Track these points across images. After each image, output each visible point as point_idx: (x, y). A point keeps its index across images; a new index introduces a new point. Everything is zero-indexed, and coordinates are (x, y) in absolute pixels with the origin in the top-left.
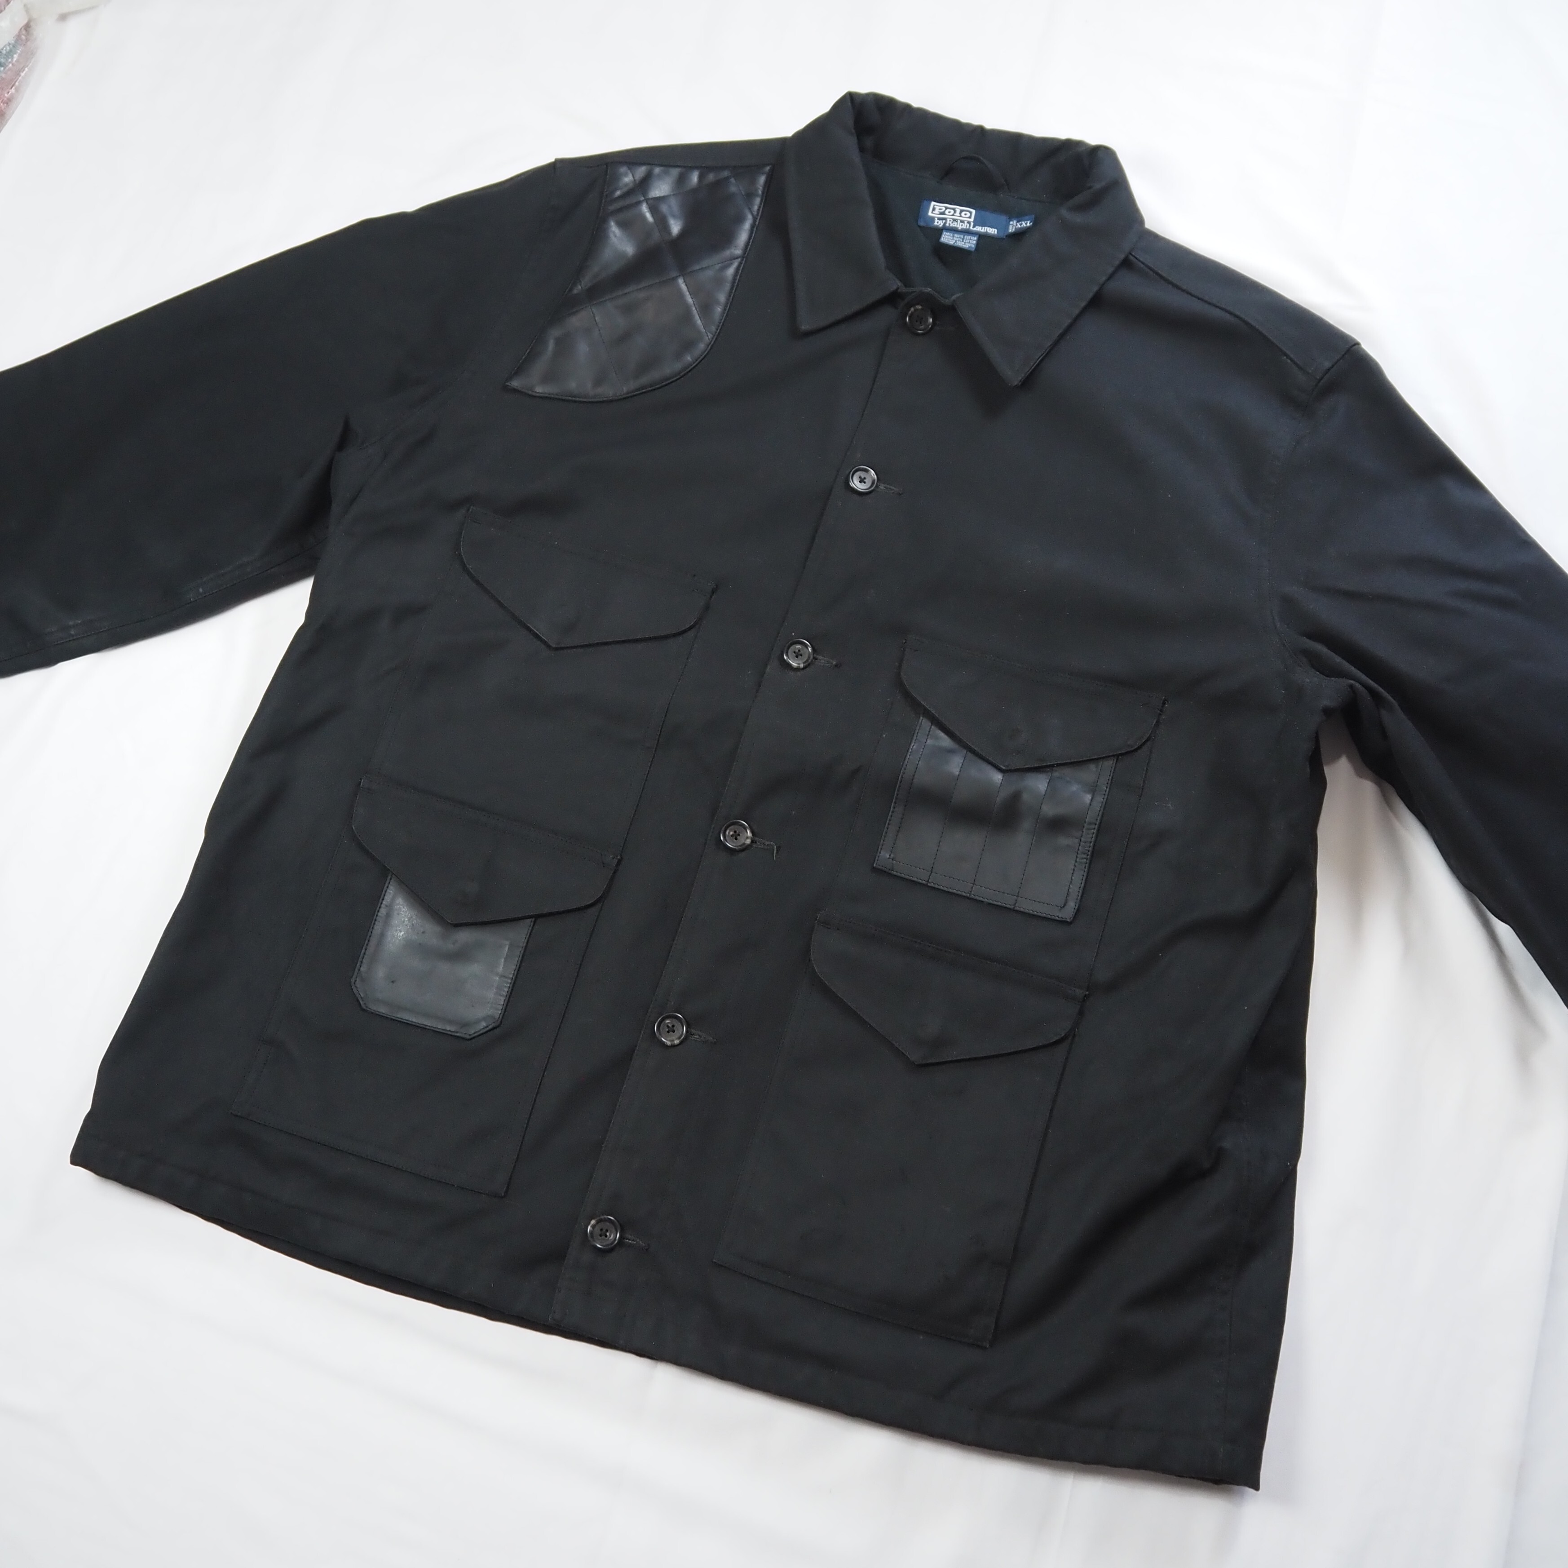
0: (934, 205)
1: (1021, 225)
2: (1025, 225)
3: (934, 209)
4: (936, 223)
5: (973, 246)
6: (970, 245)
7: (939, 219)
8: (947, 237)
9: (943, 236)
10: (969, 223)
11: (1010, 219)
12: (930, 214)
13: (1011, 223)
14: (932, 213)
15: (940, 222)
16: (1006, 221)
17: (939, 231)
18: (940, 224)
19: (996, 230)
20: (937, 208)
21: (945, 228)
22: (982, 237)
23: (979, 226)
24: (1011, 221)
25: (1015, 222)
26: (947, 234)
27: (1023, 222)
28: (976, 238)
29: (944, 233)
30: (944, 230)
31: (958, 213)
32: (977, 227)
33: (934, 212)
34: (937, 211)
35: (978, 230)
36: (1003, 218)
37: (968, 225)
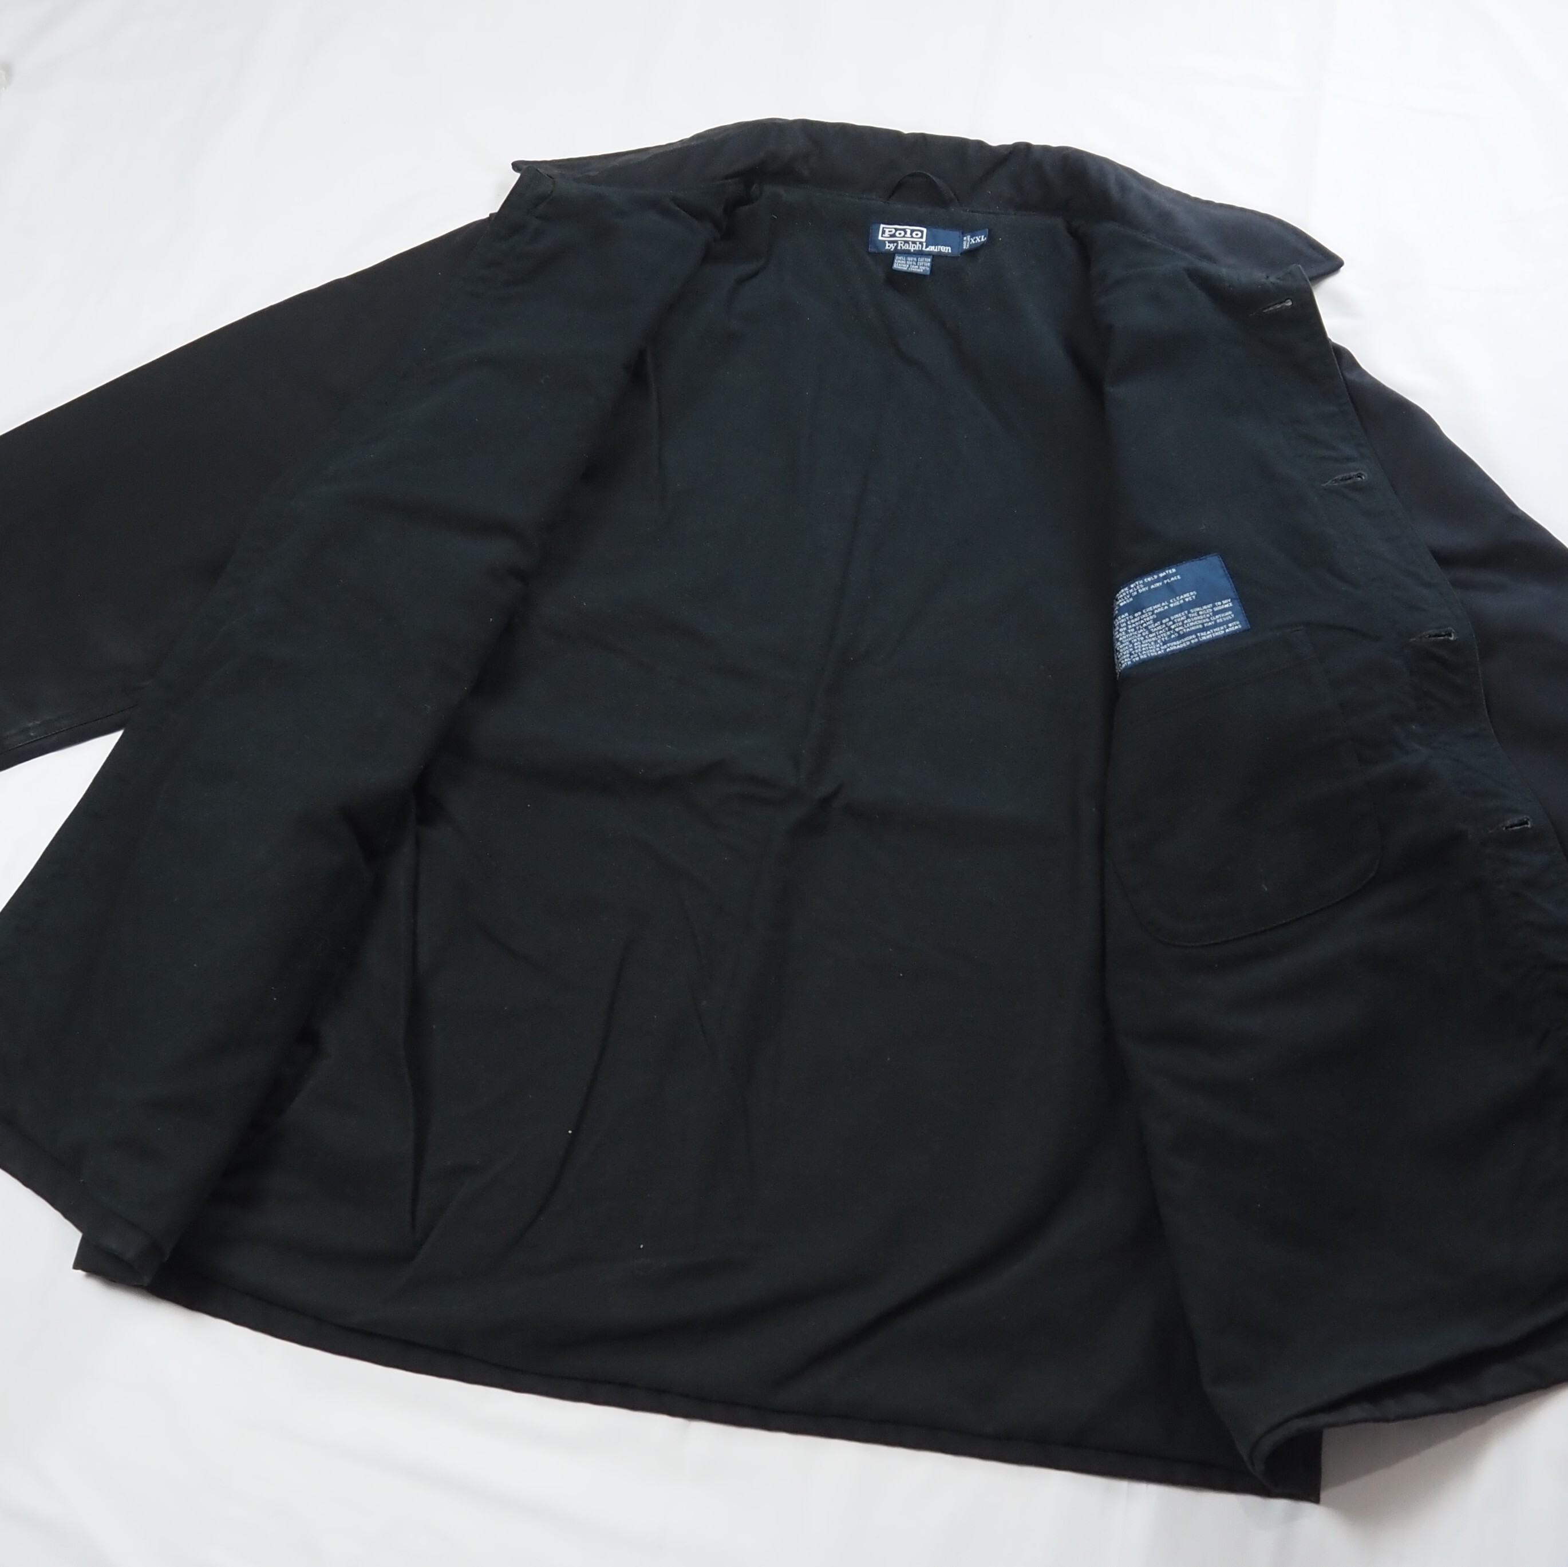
0: (883, 228)
1: (975, 240)
2: (979, 241)
3: (884, 232)
4: (887, 248)
5: (928, 269)
6: (924, 268)
7: (890, 242)
8: (899, 261)
9: (896, 261)
10: (921, 243)
11: (964, 234)
12: (880, 238)
13: (965, 238)
14: (882, 236)
15: (891, 245)
16: (960, 237)
17: (891, 256)
18: (891, 248)
19: (950, 248)
20: (887, 230)
21: (897, 252)
22: (936, 257)
23: (932, 245)
24: (964, 236)
25: (969, 237)
26: (899, 258)
27: (977, 238)
28: (929, 260)
29: (897, 258)
30: (896, 255)
31: (908, 235)
32: (930, 247)
33: (884, 235)
34: (887, 234)
35: (931, 250)
36: (957, 234)
37: (920, 246)
